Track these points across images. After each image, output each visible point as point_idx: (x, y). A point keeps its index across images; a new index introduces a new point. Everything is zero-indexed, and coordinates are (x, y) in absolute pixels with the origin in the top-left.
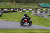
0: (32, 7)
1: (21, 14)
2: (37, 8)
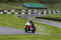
1: (1, 16)
2: (21, 8)
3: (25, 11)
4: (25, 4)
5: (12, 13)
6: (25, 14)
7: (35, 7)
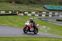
0: (36, 10)
1: (22, 18)
4: (46, 6)
5: (32, 15)
6: (46, 16)
7: (56, 9)
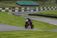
0: (9, 6)
2: (14, 6)
3: (18, 8)
